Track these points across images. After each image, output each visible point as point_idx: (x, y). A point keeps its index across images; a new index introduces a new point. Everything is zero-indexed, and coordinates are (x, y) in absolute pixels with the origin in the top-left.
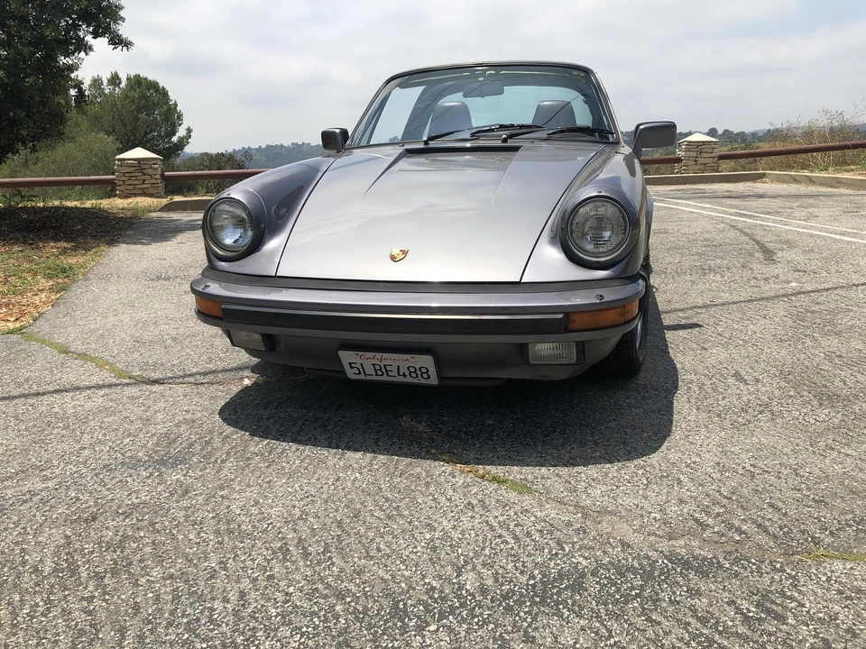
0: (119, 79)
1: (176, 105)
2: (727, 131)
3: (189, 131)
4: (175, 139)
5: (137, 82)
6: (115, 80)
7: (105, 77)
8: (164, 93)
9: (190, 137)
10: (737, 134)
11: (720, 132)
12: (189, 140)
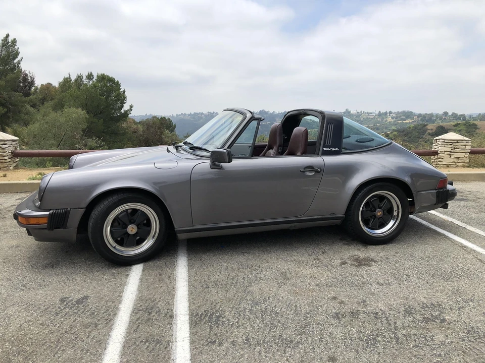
0: (93, 76)
1: (124, 92)
2: (454, 113)
3: (131, 107)
4: (122, 111)
5: (103, 78)
6: (90, 76)
7: (85, 75)
8: (117, 85)
9: (131, 110)
10: (460, 115)
11: (450, 114)
12: (131, 112)
